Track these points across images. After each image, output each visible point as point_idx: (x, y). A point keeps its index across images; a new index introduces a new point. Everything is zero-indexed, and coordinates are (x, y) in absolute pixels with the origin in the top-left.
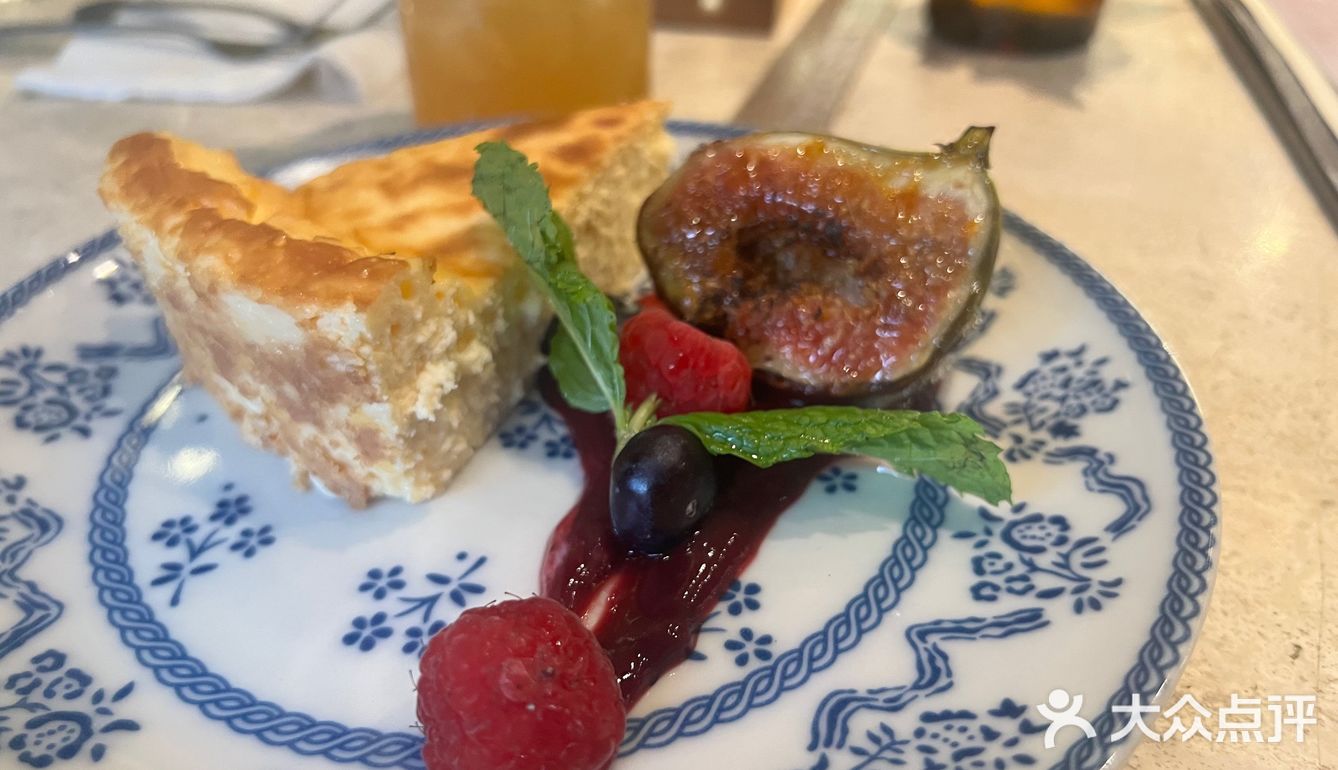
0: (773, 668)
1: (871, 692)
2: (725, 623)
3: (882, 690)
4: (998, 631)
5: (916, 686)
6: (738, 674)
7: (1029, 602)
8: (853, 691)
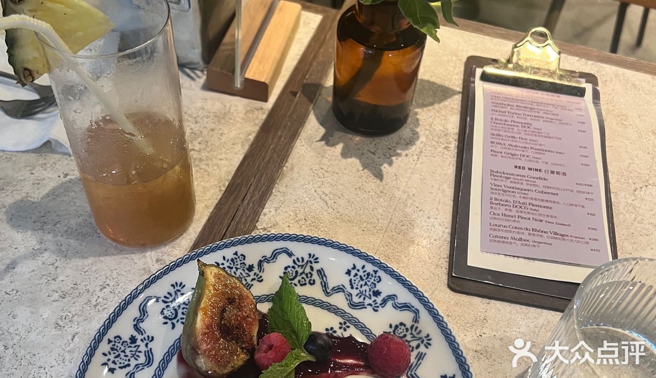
0: (348, 320)
1: (347, 300)
2: (339, 333)
3: (346, 298)
4: (324, 278)
5: (344, 292)
6: (352, 327)
7: (315, 273)
8: (348, 304)
